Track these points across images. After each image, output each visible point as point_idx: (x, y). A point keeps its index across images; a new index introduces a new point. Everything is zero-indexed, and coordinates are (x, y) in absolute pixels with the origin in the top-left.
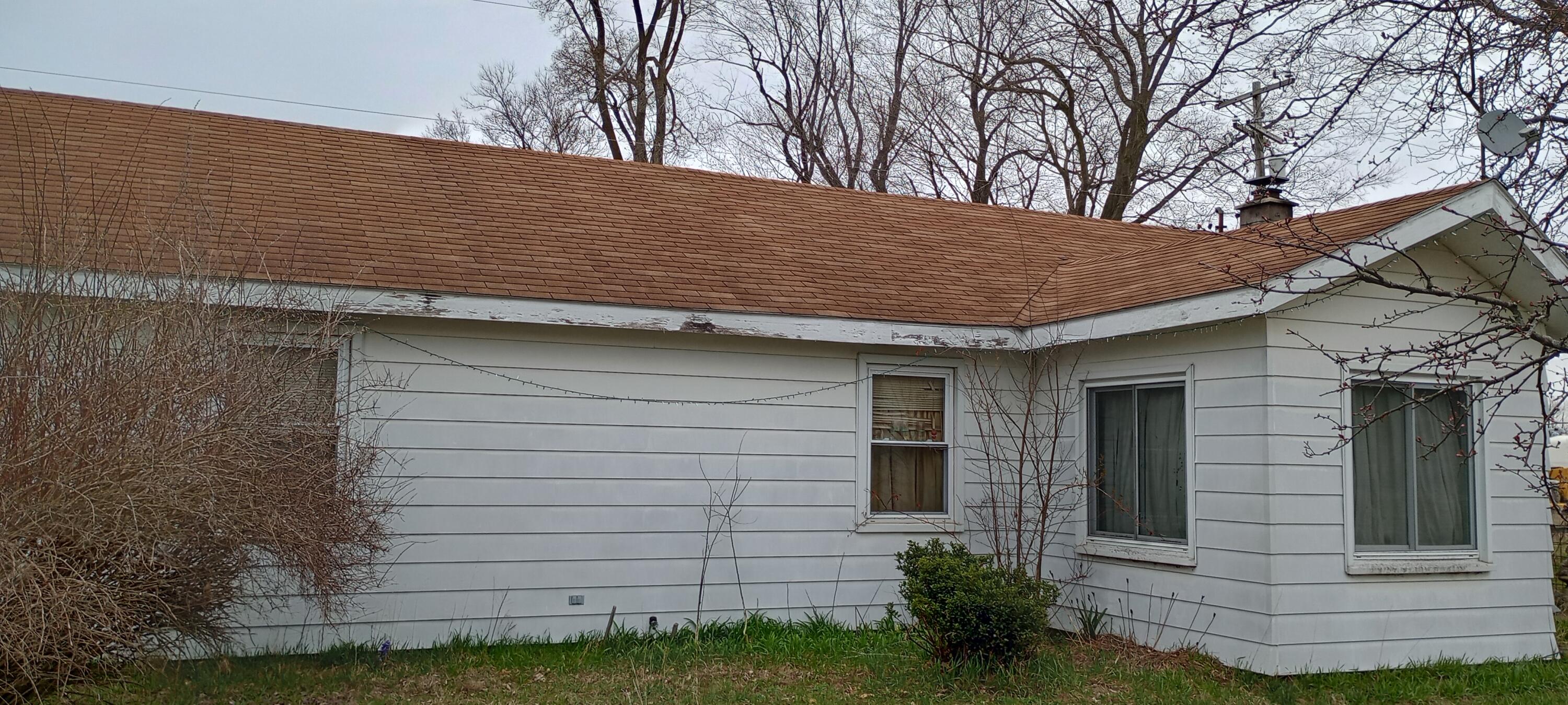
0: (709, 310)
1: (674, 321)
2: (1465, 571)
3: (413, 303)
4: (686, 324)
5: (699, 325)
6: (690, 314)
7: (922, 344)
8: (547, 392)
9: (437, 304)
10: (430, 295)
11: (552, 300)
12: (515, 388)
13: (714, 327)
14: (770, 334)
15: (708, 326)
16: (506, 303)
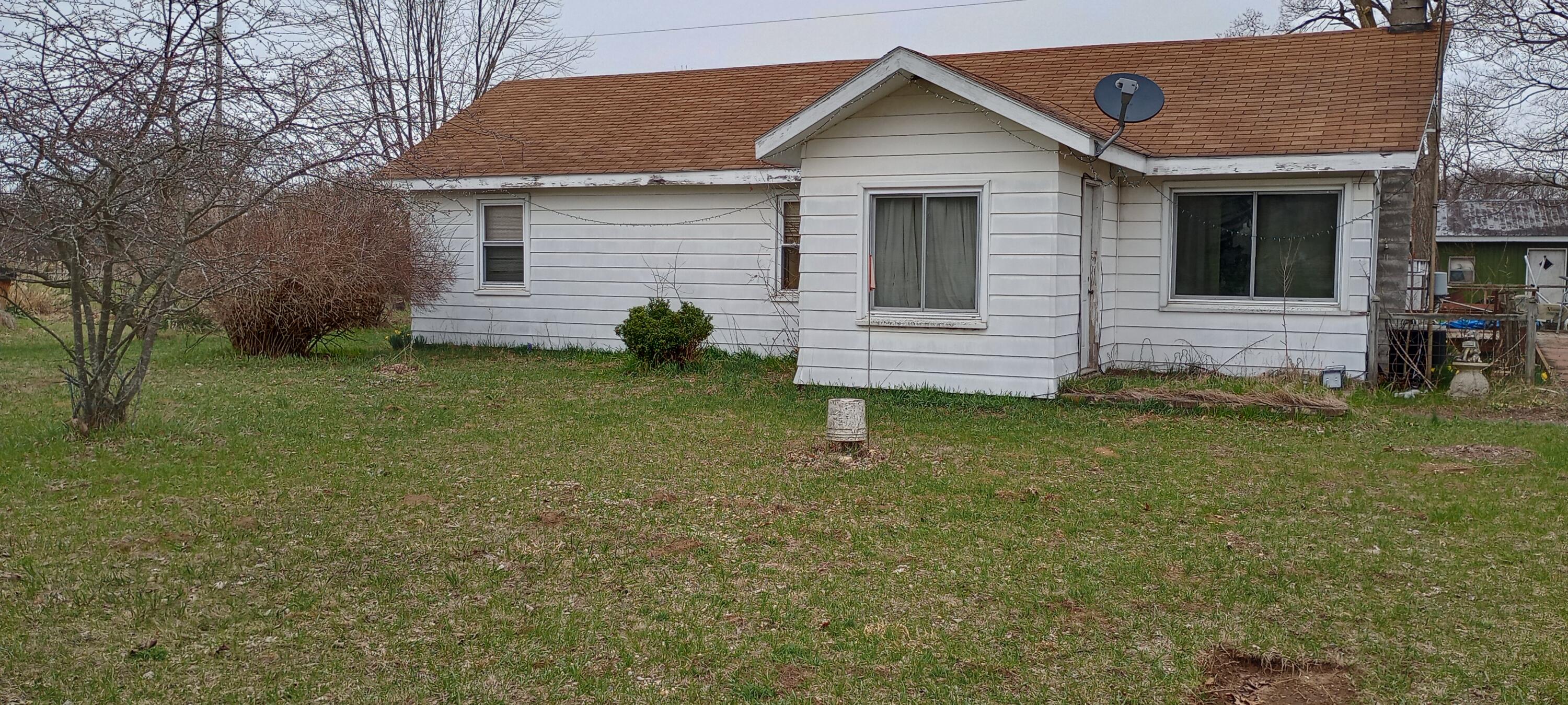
0: (660, 172)
1: (644, 180)
2: (954, 327)
3: (529, 182)
4: (650, 181)
5: (657, 181)
6: (652, 175)
7: (787, 181)
8: (587, 222)
9: (540, 181)
10: (537, 176)
11: (586, 174)
12: (574, 221)
13: (664, 181)
14: (695, 183)
15: (661, 181)
16: (567, 177)
